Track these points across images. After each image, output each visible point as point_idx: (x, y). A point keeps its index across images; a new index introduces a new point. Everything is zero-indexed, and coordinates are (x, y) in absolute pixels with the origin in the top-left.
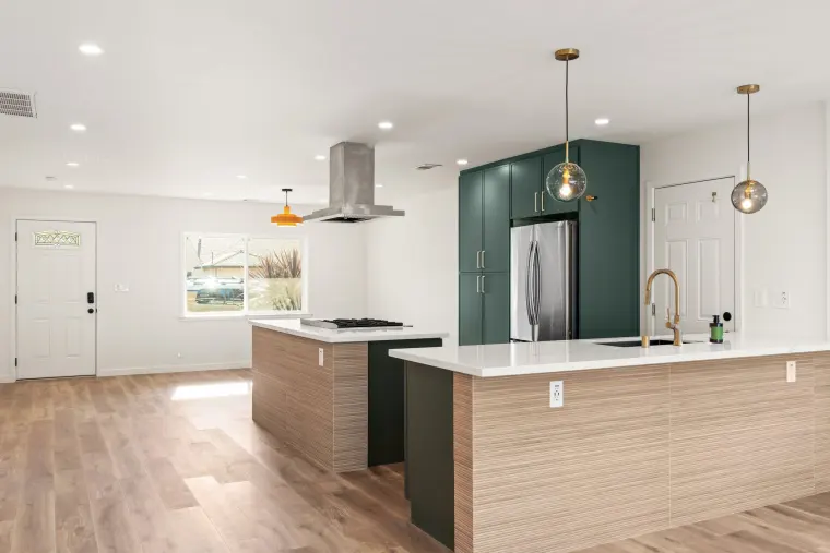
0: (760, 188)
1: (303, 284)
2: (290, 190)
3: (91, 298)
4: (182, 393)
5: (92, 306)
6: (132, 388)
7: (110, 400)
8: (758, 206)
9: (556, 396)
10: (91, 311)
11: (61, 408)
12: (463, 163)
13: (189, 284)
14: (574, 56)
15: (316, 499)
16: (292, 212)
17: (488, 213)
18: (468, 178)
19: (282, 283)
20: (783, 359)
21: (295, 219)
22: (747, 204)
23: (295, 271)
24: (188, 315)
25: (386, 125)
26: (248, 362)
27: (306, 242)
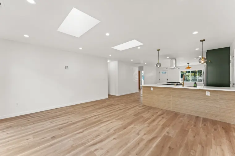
3: (167, 79)
9: (152, 89)
16: (189, 67)
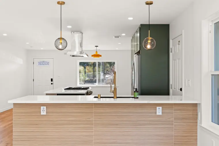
2: (98, 46)
3: (52, 80)
5: (52, 82)
9: (43, 111)
10: (52, 84)
21: (99, 56)
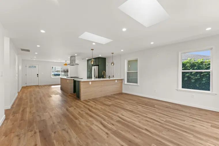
0: (114, 63)
1: (69, 73)
2: (66, 61)
3: (38, 75)
4: (52, 87)
6: (44, 86)
7: (41, 88)
8: (114, 65)
9: (90, 83)
11: (33, 89)
12: (87, 59)
13: (53, 73)
14: (93, 50)
15: (66, 96)
17: (90, 65)
18: (88, 60)
19: (66, 73)
20: (115, 80)
21: (67, 65)
22: (112, 65)
23: (68, 71)
24: (52, 77)
25: (76, 55)
26: (60, 83)
27: (69, 68)
